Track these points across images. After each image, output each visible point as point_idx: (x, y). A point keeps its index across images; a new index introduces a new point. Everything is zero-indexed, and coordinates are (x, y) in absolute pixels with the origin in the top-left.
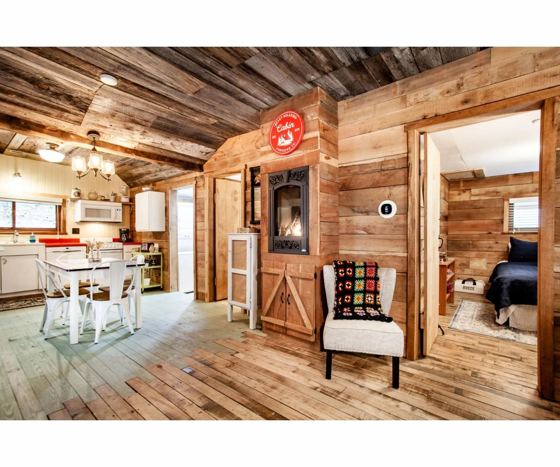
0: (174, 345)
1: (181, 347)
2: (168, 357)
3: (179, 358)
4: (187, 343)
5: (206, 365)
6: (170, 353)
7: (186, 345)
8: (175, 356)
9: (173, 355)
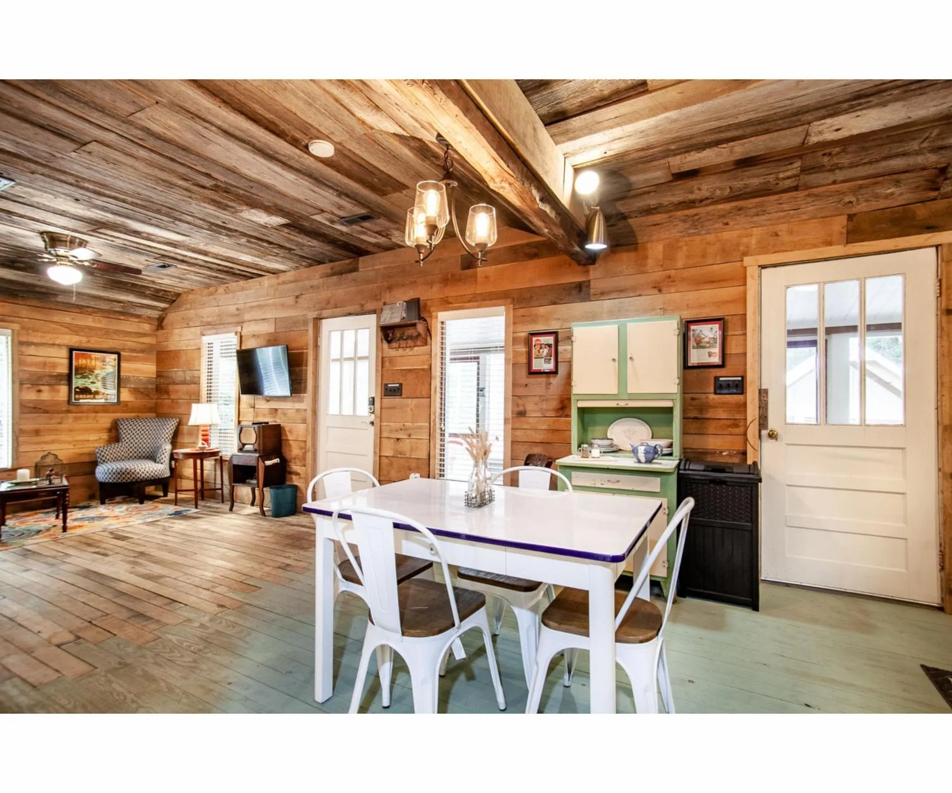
0: (201, 647)
1: (185, 644)
2: (211, 620)
3: (189, 620)
4: (167, 656)
5: (142, 614)
6: (207, 628)
7: (171, 651)
8: (197, 624)
9: (202, 626)
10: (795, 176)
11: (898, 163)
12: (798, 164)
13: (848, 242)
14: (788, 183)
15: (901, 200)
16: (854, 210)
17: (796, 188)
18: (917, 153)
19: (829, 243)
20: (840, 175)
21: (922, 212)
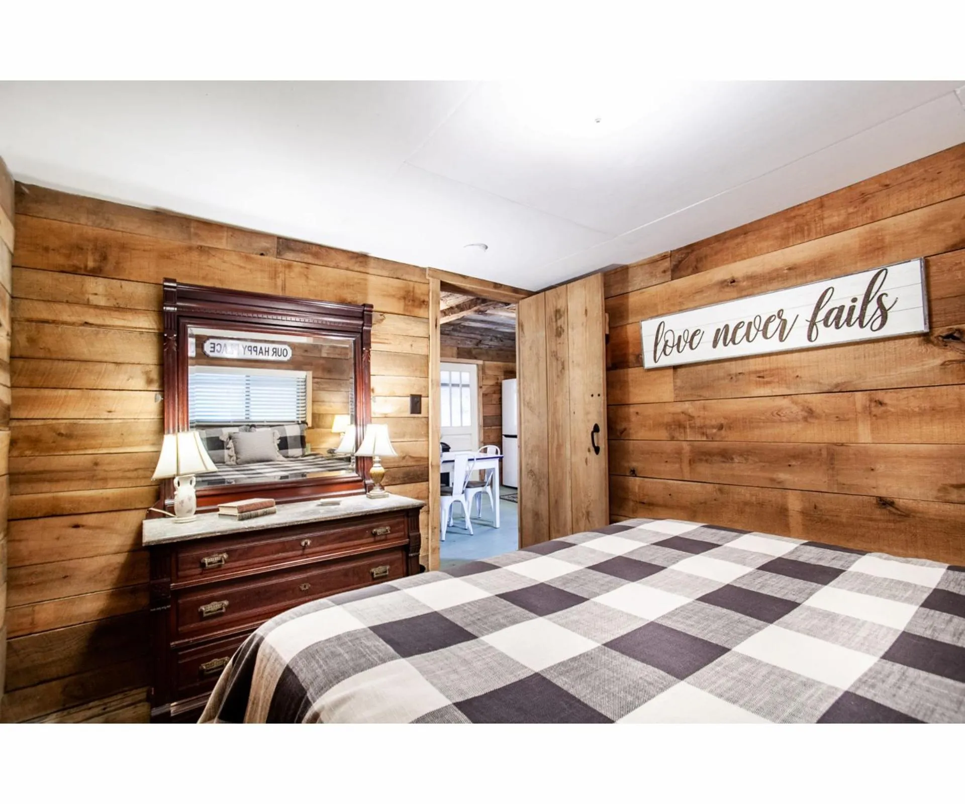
10: (450, 331)
11: (473, 336)
12: (452, 327)
13: (458, 358)
14: (447, 332)
15: (470, 347)
16: (459, 346)
17: (448, 334)
18: (478, 334)
19: (452, 357)
20: (460, 334)
21: (474, 352)
